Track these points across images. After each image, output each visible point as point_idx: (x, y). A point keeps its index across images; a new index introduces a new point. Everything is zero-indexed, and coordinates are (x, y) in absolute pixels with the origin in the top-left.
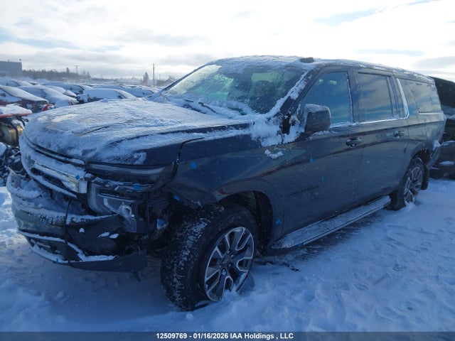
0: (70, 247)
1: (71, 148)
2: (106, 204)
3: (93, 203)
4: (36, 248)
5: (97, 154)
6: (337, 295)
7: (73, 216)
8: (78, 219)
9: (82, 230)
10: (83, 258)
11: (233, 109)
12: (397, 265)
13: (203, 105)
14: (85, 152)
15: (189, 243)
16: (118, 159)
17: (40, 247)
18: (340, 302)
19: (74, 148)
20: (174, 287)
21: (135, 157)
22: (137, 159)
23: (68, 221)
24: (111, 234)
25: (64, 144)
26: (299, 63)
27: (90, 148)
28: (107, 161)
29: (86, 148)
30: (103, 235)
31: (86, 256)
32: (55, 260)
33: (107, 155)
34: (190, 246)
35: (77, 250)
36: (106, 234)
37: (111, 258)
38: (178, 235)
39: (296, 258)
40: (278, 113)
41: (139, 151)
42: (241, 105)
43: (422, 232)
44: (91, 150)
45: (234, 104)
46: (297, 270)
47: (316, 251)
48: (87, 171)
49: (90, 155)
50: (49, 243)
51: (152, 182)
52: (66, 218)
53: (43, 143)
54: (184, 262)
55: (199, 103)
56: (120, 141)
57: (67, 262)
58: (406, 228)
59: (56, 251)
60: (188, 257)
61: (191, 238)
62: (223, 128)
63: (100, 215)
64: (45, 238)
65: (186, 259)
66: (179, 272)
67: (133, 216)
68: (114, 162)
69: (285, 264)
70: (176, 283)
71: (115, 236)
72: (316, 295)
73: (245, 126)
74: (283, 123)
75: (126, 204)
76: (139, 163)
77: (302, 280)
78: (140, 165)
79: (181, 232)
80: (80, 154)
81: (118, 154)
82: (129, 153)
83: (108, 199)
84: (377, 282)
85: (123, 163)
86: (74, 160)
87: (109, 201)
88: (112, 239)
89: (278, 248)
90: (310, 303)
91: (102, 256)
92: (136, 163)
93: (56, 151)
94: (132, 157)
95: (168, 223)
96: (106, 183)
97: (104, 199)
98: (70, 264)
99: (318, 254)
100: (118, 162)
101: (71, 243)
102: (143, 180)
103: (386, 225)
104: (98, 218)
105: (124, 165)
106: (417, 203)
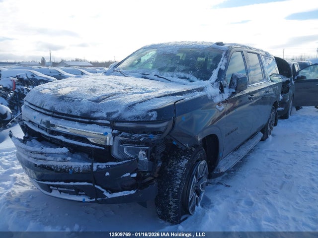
0: (96, 188)
1: (94, 112)
2: (125, 152)
3: (115, 153)
4: (55, 193)
5: (120, 115)
6: (264, 199)
7: (98, 164)
8: (103, 166)
9: (107, 174)
10: (108, 195)
11: (182, 78)
12: (286, 175)
13: (158, 77)
14: (109, 114)
15: (179, 175)
16: (138, 117)
17: (60, 191)
18: (269, 203)
19: (97, 111)
20: (170, 208)
21: (150, 115)
22: (152, 116)
23: (95, 168)
24: (131, 174)
25: (85, 109)
26: (216, 45)
27: (112, 111)
28: (129, 120)
29: (109, 111)
30: (125, 175)
31: (110, 193)
32: (82, 200)
33: (128, 115)
34: (181, 177)
35: (102, 190)
36: (128, 174)
37: (133, 192)
38: (168, 170)
39: (223, 178)
40: (217, 80)
41: (151, 111)
42: (188, 76)
43: (285, 152)
44: (114, 113)
45: (182, 75)
46: (229, 186)
47: (232, 172)
48: (113, 128)
49: (114, 116)
50: (73, 187)
51: (161, 133)
52: (92, 166)
53: (62, 110)
54: (177, 189)
55: (155, 75)
56: (134, 104)
57: (94, 200)
58: (276, 152)
59: (79, 193)
60: (180, 185)
61: (179, 171)
62: (190, 91)
63: (123, 161)
64: (72, 183)
65: (178, 186)
66: (174, 196)
67: (146, 159)
68: (134, 120)
69: (219, 183)
70: (171, 205)
71: (135, 175)
72: (253, 201)
73: (201, 89)
74: (220, 86)
75: (143, 150)
76: (154, 119)
77: (236, 192)
78: (155, 121)
79: (170, 167)
80: (105, 116)
81: (137, 114)
82: (144, 113)
83: (127, 148)
84: (281, 187)
85: (142, 120)
86: (100, 121)
87: (128, 150)
88: (132, 178)
89: (218, 172)
90: (253, 206)
91: (125, 192)
92: (151, 119)
93: (79, 115)
94: (147, 115)
95: (161, 162)
96: (131, 136)
97: (125, 148)
98: (96, 202)
99: (235, 174)
100: (138, 120)
101: (97, 185)
102: (155, 132)
103: (264, 150)
104: (120, 163)
105: (143, 121)
106: (273, 135)
